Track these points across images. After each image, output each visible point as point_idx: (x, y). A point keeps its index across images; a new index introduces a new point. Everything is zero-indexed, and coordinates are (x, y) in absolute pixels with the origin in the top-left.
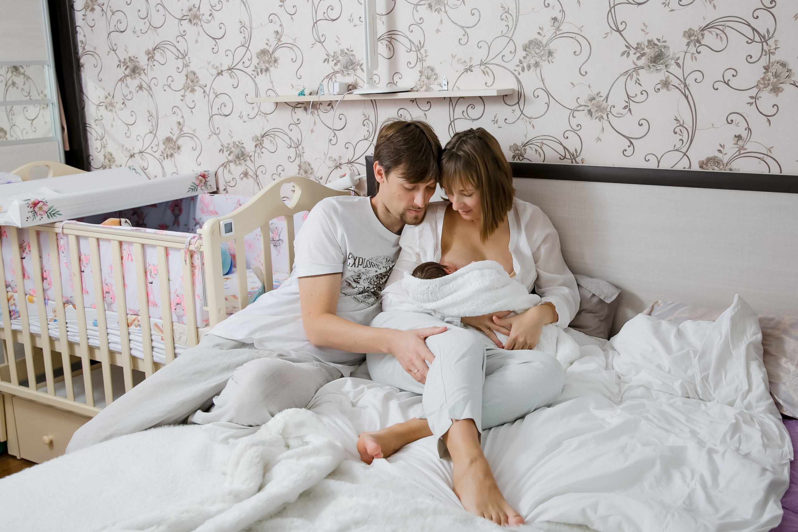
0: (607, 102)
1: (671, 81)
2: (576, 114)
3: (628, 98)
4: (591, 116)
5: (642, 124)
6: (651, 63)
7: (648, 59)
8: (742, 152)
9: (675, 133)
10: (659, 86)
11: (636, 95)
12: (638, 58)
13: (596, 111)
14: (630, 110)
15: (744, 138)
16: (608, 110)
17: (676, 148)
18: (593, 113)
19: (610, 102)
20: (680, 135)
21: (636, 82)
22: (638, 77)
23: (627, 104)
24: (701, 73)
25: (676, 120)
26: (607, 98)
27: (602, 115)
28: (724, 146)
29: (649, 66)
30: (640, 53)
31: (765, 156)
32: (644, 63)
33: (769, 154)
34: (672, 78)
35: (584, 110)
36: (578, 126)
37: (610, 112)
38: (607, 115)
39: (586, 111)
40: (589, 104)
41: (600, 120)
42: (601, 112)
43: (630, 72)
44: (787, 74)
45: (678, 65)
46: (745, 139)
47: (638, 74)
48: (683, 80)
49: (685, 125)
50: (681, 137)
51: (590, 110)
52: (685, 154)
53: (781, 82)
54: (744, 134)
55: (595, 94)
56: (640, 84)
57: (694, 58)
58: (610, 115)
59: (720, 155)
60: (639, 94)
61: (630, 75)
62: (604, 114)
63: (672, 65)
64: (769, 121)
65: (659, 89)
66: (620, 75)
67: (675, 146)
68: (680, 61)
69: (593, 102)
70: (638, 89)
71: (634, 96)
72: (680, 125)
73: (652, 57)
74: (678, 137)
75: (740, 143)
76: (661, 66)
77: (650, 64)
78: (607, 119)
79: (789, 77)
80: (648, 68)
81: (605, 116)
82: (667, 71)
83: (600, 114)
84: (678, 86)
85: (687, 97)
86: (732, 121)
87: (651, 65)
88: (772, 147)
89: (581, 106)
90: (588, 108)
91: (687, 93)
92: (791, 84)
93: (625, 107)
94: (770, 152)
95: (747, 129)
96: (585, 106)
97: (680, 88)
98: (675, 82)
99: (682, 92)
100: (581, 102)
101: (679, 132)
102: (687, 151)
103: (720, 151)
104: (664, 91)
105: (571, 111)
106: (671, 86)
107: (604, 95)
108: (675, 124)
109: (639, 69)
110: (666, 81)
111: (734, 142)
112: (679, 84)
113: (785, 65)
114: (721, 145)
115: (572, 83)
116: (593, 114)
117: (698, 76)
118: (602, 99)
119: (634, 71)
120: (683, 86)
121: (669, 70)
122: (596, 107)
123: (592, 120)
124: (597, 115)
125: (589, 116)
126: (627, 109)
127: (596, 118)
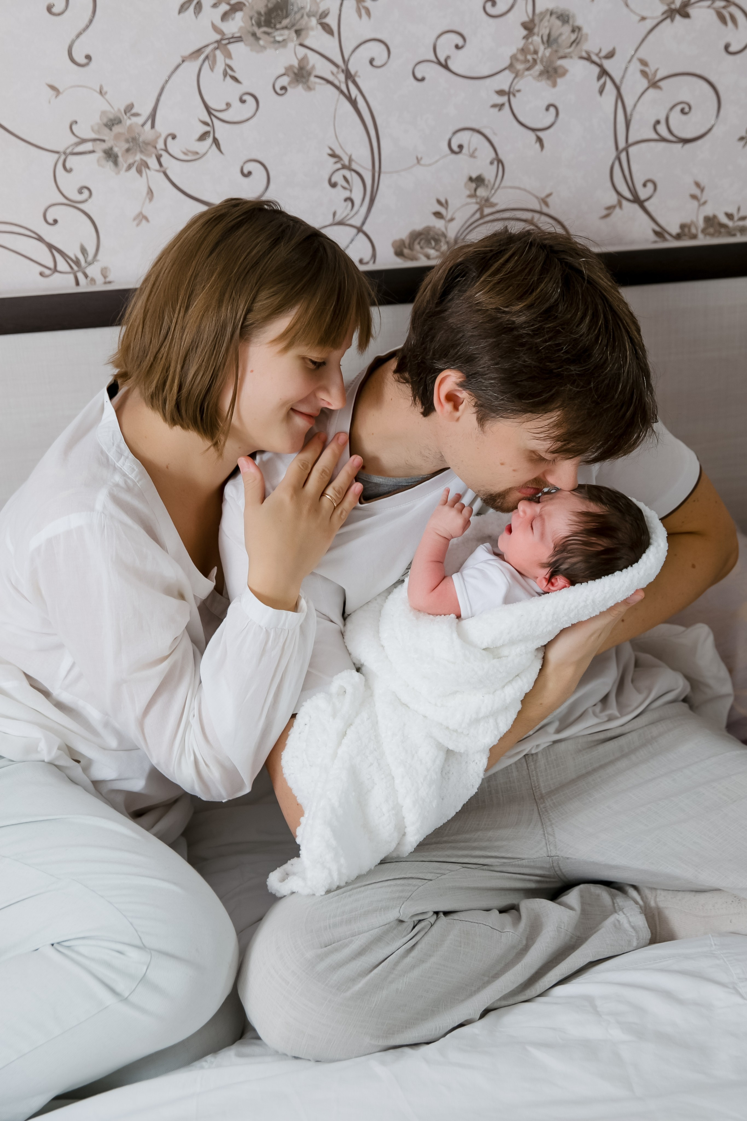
0: (153, 126)
1: (313, 67)
2: (72, 162)
3: (210, 113)
4: (116, 163)
5: (250, 173)
6: (259, 25)
7: (251, 18)
8: (487, 211)
9: (334, 185)
10: (284, 81)
11: (228, 105)
12: (225, 17)
13: (128, 150)
14: (216, 141)
15: (489, 181)
16: (160, 145)
17: (338, 218)
18: (120, 154)
19: (163, 127)
20: (344, 188)
21: (225, 74)
22: (228, 62)
23: (207, 129)
24: (383, 47)
25: (333, 155)
26: (153, 116)
27: (144, 158)
28: (447, 202)
29: (254, 35)
30: (229, 4)
31: (537, 216)
32: (241, 28)
33: (545, 210)
34: (314, 59)
35: (93, 152)
36: (80, 192)
37: (166, 150)
38: (159, 158)
39: (100, 154)
40: (106, 134)
41: (139, 172)
42: (141, 152)
43: (208, 50)
44: (573, 37)
45: (327, 28)
46: (492, 181)
47: (228, 55)
48: (340, 62)
49: (354, 166)
50: (347, 194)
51: (111, 149)
52: (360, 230)
53: (561, 54)
54: (489, 173)
55: (119, 110)
56: (235, 79)
57: (363, 12)
58: (165, 159)
59: (439, 224)
60: (236, 104)
61: (207, 57)
62: (150, 156)
63: (312, 29)
64: (539, 140)
65: (283, 88)
66: (179, 60)
67: (334, 214)
68: (331, 21)
69: (117, 129)
70: (232, 91)
71: (224, 107)
72: (344, 167)
73: (259, 14)
74: (341, 194)
75: (482, 192)
76: (286, 32)
77: (255, 29)
78: (157, 167)
79: (578, 43)
80: (251, 39)
81: (152, 162)
82: (302, 45)
83: (138, 157)
84: (331, 78)
85: (354, 103)
86: (461, 147)
87: (259, 32)
88: (549, 195)
89: (84, 141)
90: (105, 146)
91: (354, 92)
92: (582, 58)
93: (203, 137)
94: (547, 204)
95: (496, 163)
96: (94, 140)
97: (336, 82)
98: (323, 68)
99: (342, 92)
100: (84, 131)
101: (342, 182)
102: (363, 223)
103: (438, 215)
104: (297, 92)
105: (56, 156)
106: (312, 79)
107: (146, 111)
108: (330, 164)
109: (229, 43)
110: (301, 68)
111: (468, 193)
112: (333, 73)
113: (568, 19)
114: (439, 202)
115: (53, 88)
116: (120, 159)
117: (377, 51)
118: (140, 120)
119: (216, 48)
120: (342, 77)
121: (307, 43)
122: (127, 141)
123: (118, 173)
124: (130, 161)
125: (110, 164)
126: (210, 140)
127: (129, 167)
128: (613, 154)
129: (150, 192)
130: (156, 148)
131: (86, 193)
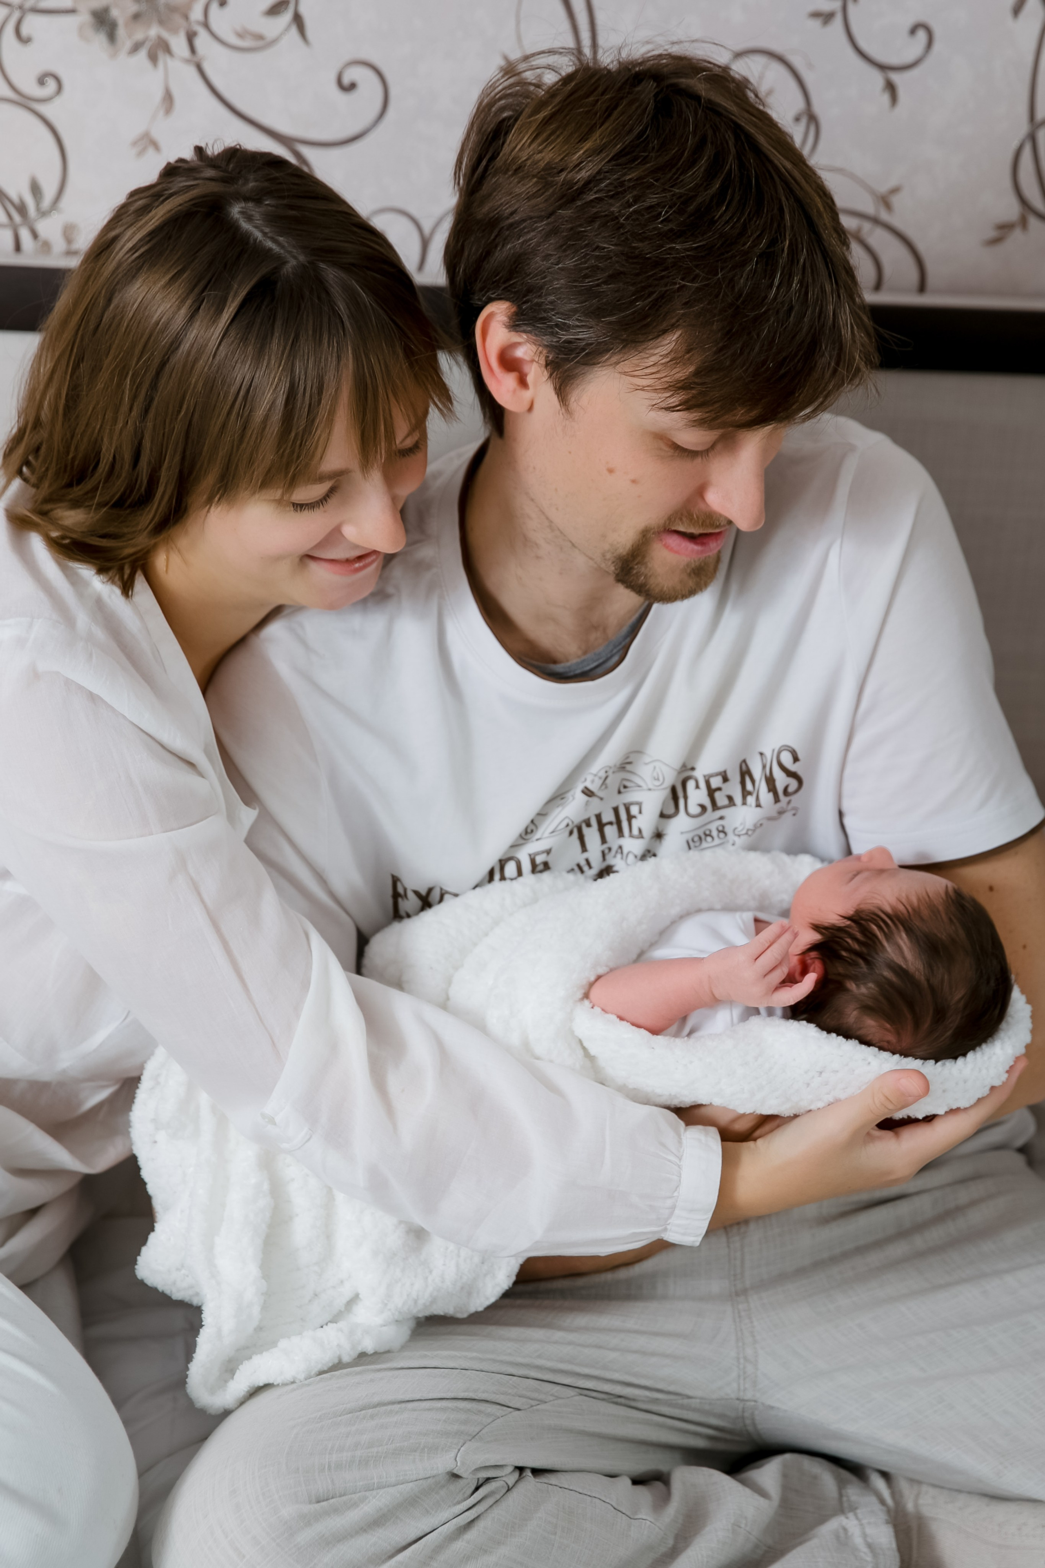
2: (33, 25)
4: (112, 37)
5: (353, 86)
13: (136, 17)
14: (298, 20)
16: (197, 14)
18: (121, 22)
27: (165, 35)
31: (867, 226)
33: (884, 216)
35: (75, 11)
36: (41, 81)
37: (206, 25)
38: (191, 37)
39: (84, 17)
41: (153, 58)
42: (161, 23)
51: (107, 9)
58: (203, 40)
62: (174, 31)
64: (891, 87)
78: (185, 52)
81: (179, 44)
83: (154, 31)
88: (895, 190)
93: (275, 10)
94: (888, 206)
95: (804, 121)
105: (5, 11)
116: (121, 32)
123: (114, 55)
124: (139, 36)
125: (100, 40)
126: (286, 17)
127: (136, 48)
128: (1023, 128)
129: (168, 99)
130: (186, 17)
131: (52, 85)
